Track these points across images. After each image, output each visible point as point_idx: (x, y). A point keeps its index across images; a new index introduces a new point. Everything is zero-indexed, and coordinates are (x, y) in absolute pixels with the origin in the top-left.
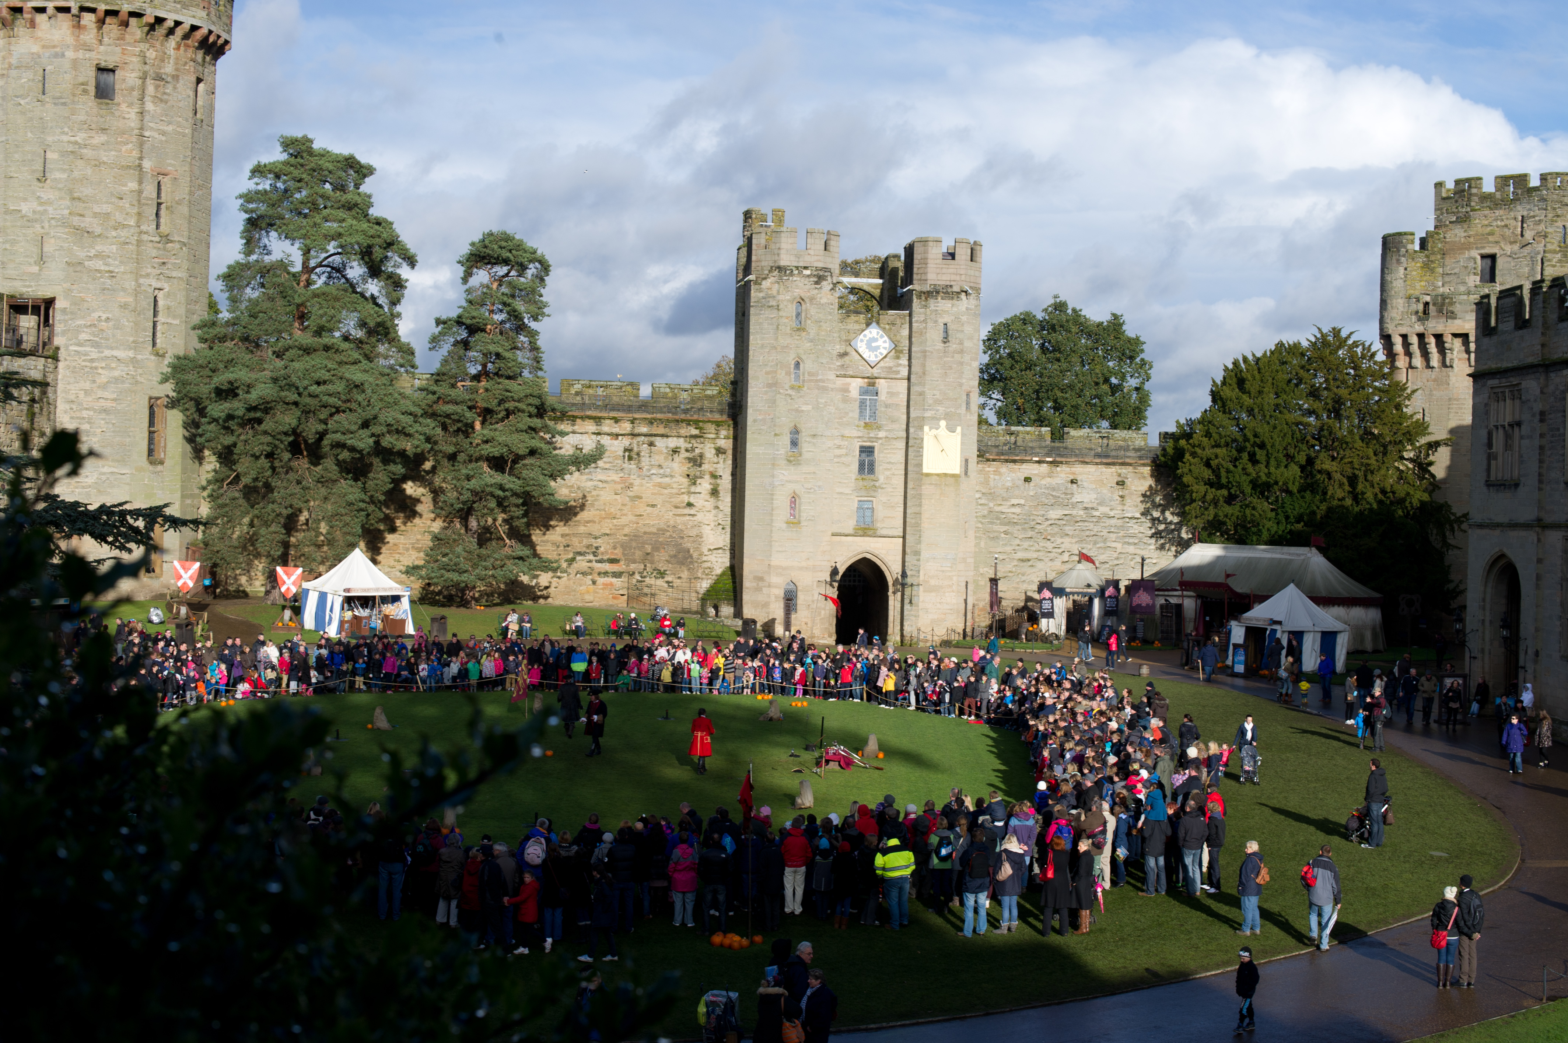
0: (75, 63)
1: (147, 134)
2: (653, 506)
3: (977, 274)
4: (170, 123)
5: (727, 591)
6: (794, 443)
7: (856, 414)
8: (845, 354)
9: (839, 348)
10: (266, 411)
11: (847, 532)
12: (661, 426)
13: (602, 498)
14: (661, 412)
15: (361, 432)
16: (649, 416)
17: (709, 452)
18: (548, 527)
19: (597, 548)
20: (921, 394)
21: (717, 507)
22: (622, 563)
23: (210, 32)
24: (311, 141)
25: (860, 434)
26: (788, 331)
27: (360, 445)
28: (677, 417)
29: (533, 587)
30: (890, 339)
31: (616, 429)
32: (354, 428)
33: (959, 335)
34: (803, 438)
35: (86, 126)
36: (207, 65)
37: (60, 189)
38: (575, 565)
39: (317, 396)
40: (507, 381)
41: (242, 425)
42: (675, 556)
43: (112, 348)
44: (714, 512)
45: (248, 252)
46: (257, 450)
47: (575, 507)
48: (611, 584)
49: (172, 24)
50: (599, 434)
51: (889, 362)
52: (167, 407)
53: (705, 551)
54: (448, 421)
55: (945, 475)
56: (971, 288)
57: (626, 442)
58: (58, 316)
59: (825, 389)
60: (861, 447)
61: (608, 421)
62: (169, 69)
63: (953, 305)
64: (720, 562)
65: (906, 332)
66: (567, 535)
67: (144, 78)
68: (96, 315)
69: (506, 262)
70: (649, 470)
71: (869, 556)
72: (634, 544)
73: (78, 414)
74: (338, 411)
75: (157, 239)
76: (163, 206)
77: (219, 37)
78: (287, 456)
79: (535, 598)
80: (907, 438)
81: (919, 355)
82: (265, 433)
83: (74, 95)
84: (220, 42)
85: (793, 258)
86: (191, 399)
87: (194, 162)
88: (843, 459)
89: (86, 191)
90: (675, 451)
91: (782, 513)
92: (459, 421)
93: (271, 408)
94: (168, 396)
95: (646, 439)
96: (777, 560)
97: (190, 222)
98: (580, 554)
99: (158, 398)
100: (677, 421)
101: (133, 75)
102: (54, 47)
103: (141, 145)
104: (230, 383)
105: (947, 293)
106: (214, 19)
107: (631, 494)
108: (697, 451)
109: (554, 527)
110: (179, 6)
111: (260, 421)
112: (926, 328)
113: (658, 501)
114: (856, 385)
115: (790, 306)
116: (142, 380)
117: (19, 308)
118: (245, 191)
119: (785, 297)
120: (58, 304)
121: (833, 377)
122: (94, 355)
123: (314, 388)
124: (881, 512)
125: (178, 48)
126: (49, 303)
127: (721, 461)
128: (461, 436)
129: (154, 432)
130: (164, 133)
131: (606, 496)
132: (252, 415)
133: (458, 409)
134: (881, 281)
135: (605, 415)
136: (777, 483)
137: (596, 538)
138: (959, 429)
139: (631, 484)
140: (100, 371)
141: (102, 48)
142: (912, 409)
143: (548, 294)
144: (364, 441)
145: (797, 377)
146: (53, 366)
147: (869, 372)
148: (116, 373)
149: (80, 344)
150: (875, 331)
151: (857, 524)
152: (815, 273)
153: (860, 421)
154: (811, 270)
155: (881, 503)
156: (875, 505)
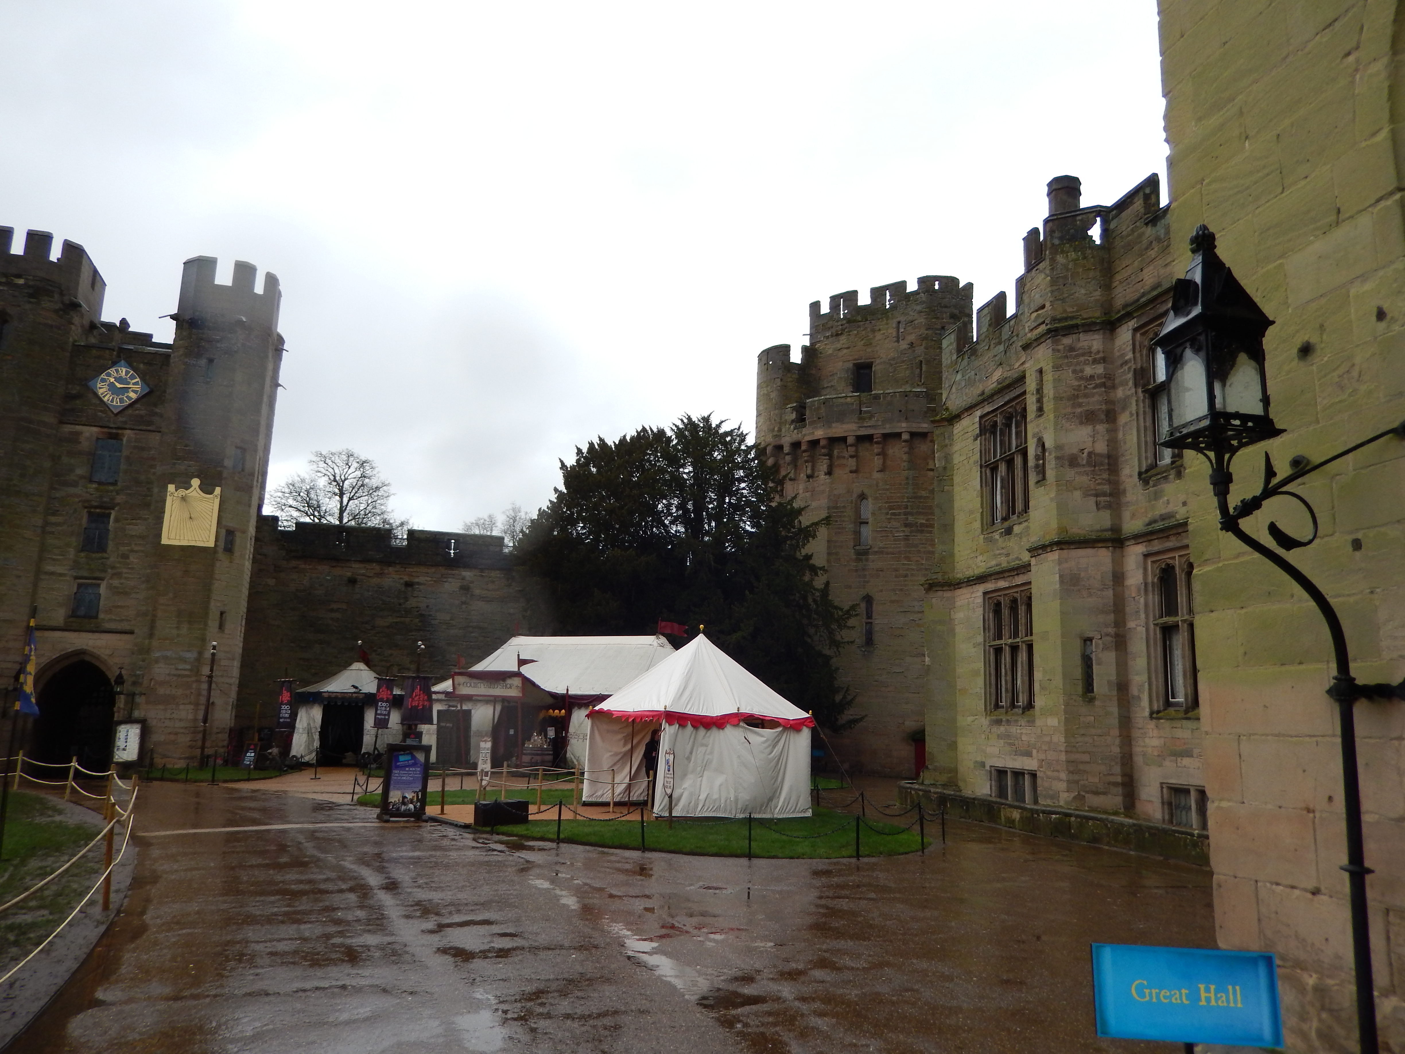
7: (86, 472)
8: (77, 396)
9: (70, 387)
20: (170, 444)
25: (89, 497)
30: (143, 381)
33: (229, 376)
51: (140, 410)
55: (193, 549)
60: (91, 515)
63: (223, 338)
71: (87, 657)
81: (173, 397)
88: (59, 529)
105: (216, 322)
112: (184, 363)
114: (90, 435)
124: (109, 600)
147: (111, 420)
150: (124, 370)
151: (73, 614)
152: (31, 283)
153: (91, 481)
154: (26, 279)
155: (110, 587)
156: (103, 590)
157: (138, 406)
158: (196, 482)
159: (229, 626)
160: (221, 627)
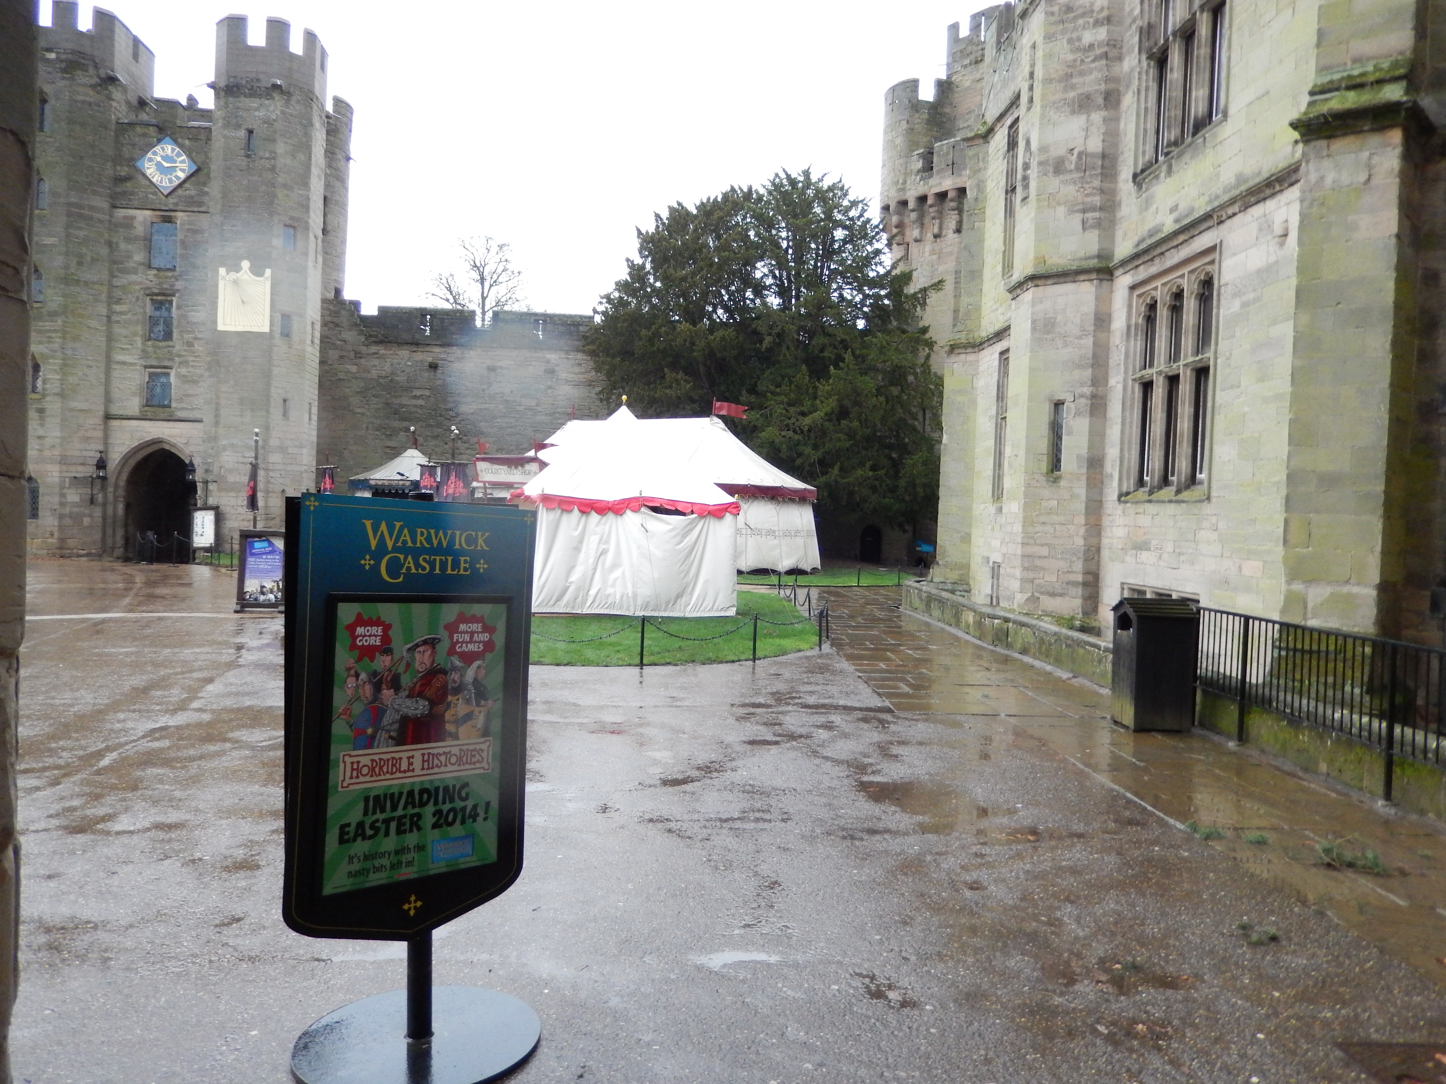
8: (128, 178)
9: (120, 169)
11: (133, 414)
20: (218, 225)
25: (149, 284)
30: (190, 157)
33: (270, 147)
34: (47, 281)
51: (189, 190)
55: (249, 334)
60: (154, 302)
63: (262, 105)
71: (166, 446)
81: (216, 174)
88: (125, 317)
105: (253, 89)
112: (223, 136)
114: (144, 219)
121: (103, 205)
124: (178, 388)
145: (40, 200)
147: (162, 202)
150: (170, 147)
151: (148, 404)
152: (63, 57)
153: (150, 267)
154: (58, 53)
155: (178, 375)
156: (172, 379)
157: (187, 185)
158: (246, 264)
159: (293, 414)
160: (285, 414)
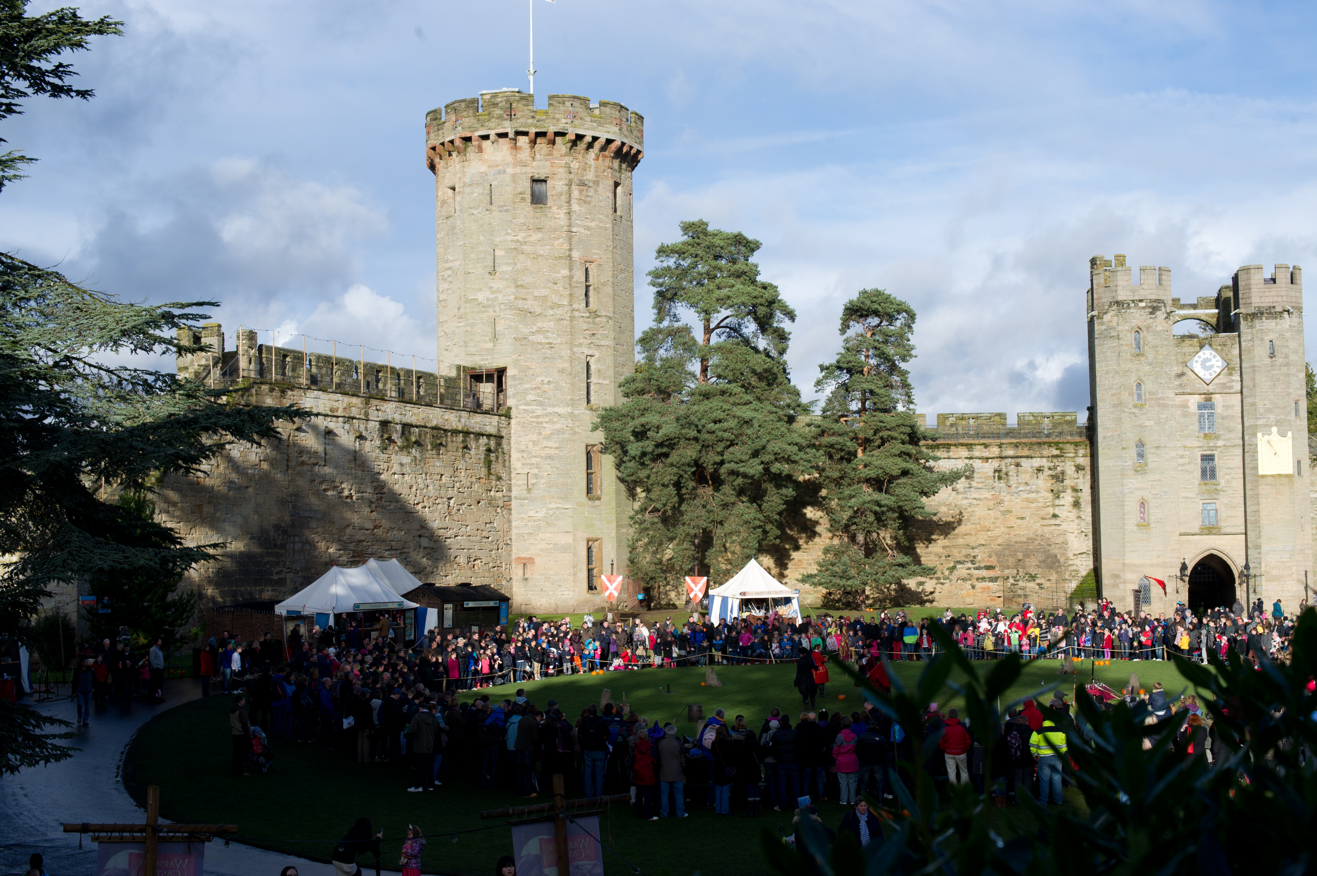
0: (514, 176)
1: (574, 230)
2: (1022, 518)
3: (1298, 294)
4: (593, 220)
5: (1092, 590)
6: (1141, 455)
7: (1196, 426)
8: (1182, 374)
9: (1177, 369)
10: (672, 446)
11: (1193, 532)
12: (1026, 449)
13: (977, 514)
14: (1026, 437)
15: (751, 461)
16: (1015, 441)
17: (1070, 469)
18: (930, 541)
19: (974, 557)
20: (1253, 405)
21: (1079, 517)
22: (997, 569)
23: (623, 144)
24: (707, 225)
25: (1200, 444)
26: (1129, 357)
27: (751, 472)
28: (1039, 440)
29: (920, 593)
30: (1222, 358)
31: (986, 454)
32: (744, 458)
33: (1285, 350)
34: (1148, 450)
35: (525, 227)
36: (623, 171)
37: (506, 279)
38: (955, 572)
39: (714, 432)
40: (881, 414)
41: (654, 460)
42: (1044, 561)
43: (553, 406)
44: (1077, 521)
45: (660, 320)
46: (666, 480)
47: (953, 522)
48: (989, 588)
49: (590, 139)
50: (971, 458)
51: (1223, 379)
52: (601, 452)
53: (1071, 555)
54: (833, 451)
55: (1280, 475)
56: (1293, 307)
57: (995, 464)
58: (509, 382)
59: (1165, 406)
60: (1202, 456)
61: (978, 447)
62: (590, 176)
63: (1277, 324)
64: (1085, 565)
65: (1236, 352)
66: (947, 547)
67: (570, 185)
68: (539, 379)
69: (876, 313)
70: (1017, 487)
71: (1215, 552)
72: (1007, 552)
73: (528, 461)
74: (732, 444)
75: (587, 315)
76: (591, 288)
77: (631, 148)
78: (691, 484)
79: (922, 602)
80: (1244, 445)
81: (1249, 370)
82: (672, 465)
83: (514, 203)
84: (633, 151)
85: (1129, 293)
86: (617, 443)
87: (615, 250)
88: (1186, 467)
89: (528, 279)
90: (1039, 470)
91: (1133, 517)
92: (842, 450)
93: (674, 444)
94: (601, 443)
95: (1013, 461)
96: (1131, 558)
97: (614, 300)
98: (959, 562)
99: (593, 446)
100: (1040, 443)
101: (561, 183)
102: (497, 166)
103: (570, 239)
104: (642, 425)
105: (1271, 313)
106: (626, 133)
107: (1002, 509)
108: (1059, 469)
109: (935, 540)
110: (595, 124)
111: (666, 455)
112: (1253, 346)
113: (1027, 514)
114: (1194, 401)
115: (1129, 335)
116: (579, 431)
117: (477, 377)
118: (653, 269)
119: (1124, 328)
120: (509, 373)
121: (1173, 395)
122: (539, 412)
123: (711, 426)
124: (1223, 513)
125: (597, 159)
126: (501, 372)
127: (1081, 477)
128: (845, 462)
129: (592, 474)
130: (588, 229)
131: (980, 511)
132: (660, 450)
133: (840, 439)
134: (1217, 311)
135: (977, 442)
136: (1126, 491)
137: (973, 548)
138: (1290, 434)
139: (1002, 500)
140: (545, 425)
141: (535, 163)
142: (1245, 419)
143: (914, 339)
144: (754, 468)
145: (1139, 397)
146: (506, 423)
147: (1205, 389)
148: (558, 426)
149: (527, 404)
150: (1209, 352)
151: (1204, 524)
152: (1149, 305)
154: (1146, 302)
155: (1223, 504)
156: (1218, 506)
158: (1274, 430)
159: (1306, 526)
160: (1302, 527)
